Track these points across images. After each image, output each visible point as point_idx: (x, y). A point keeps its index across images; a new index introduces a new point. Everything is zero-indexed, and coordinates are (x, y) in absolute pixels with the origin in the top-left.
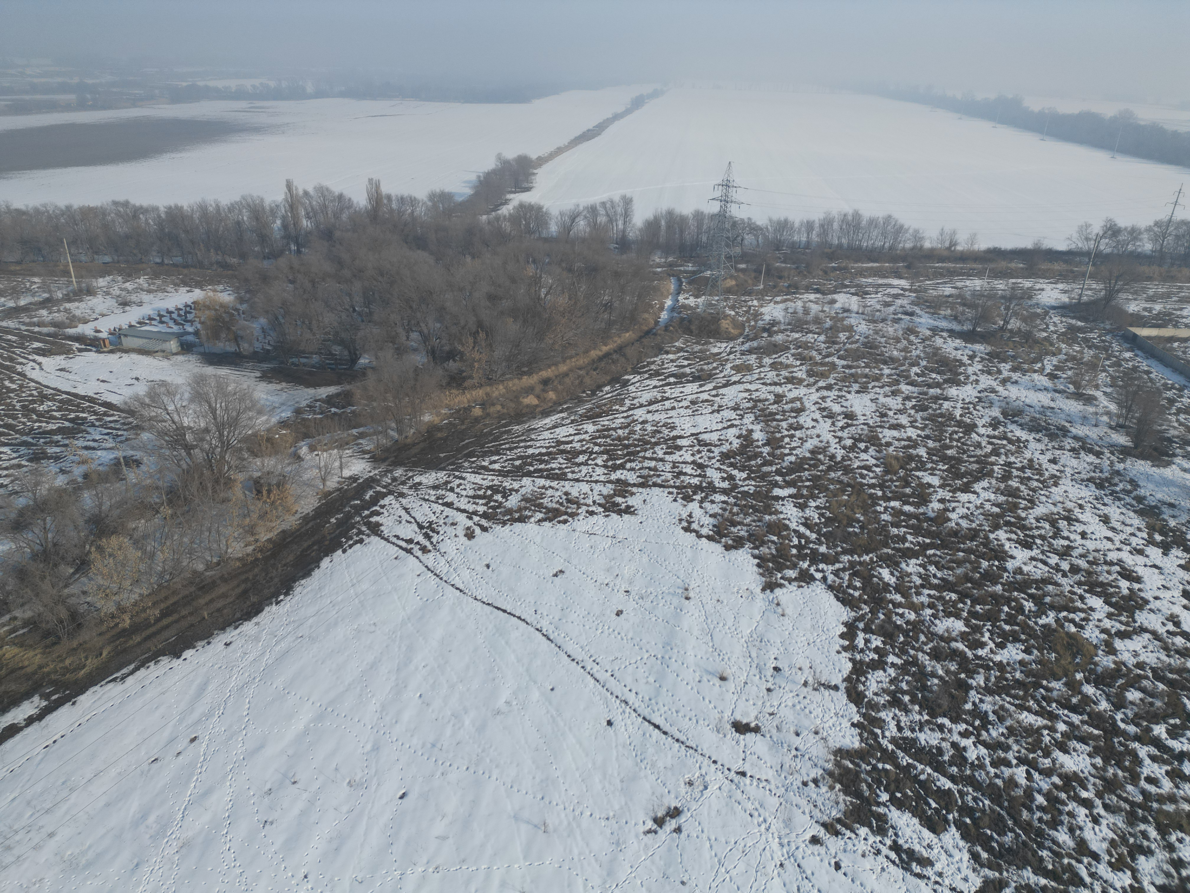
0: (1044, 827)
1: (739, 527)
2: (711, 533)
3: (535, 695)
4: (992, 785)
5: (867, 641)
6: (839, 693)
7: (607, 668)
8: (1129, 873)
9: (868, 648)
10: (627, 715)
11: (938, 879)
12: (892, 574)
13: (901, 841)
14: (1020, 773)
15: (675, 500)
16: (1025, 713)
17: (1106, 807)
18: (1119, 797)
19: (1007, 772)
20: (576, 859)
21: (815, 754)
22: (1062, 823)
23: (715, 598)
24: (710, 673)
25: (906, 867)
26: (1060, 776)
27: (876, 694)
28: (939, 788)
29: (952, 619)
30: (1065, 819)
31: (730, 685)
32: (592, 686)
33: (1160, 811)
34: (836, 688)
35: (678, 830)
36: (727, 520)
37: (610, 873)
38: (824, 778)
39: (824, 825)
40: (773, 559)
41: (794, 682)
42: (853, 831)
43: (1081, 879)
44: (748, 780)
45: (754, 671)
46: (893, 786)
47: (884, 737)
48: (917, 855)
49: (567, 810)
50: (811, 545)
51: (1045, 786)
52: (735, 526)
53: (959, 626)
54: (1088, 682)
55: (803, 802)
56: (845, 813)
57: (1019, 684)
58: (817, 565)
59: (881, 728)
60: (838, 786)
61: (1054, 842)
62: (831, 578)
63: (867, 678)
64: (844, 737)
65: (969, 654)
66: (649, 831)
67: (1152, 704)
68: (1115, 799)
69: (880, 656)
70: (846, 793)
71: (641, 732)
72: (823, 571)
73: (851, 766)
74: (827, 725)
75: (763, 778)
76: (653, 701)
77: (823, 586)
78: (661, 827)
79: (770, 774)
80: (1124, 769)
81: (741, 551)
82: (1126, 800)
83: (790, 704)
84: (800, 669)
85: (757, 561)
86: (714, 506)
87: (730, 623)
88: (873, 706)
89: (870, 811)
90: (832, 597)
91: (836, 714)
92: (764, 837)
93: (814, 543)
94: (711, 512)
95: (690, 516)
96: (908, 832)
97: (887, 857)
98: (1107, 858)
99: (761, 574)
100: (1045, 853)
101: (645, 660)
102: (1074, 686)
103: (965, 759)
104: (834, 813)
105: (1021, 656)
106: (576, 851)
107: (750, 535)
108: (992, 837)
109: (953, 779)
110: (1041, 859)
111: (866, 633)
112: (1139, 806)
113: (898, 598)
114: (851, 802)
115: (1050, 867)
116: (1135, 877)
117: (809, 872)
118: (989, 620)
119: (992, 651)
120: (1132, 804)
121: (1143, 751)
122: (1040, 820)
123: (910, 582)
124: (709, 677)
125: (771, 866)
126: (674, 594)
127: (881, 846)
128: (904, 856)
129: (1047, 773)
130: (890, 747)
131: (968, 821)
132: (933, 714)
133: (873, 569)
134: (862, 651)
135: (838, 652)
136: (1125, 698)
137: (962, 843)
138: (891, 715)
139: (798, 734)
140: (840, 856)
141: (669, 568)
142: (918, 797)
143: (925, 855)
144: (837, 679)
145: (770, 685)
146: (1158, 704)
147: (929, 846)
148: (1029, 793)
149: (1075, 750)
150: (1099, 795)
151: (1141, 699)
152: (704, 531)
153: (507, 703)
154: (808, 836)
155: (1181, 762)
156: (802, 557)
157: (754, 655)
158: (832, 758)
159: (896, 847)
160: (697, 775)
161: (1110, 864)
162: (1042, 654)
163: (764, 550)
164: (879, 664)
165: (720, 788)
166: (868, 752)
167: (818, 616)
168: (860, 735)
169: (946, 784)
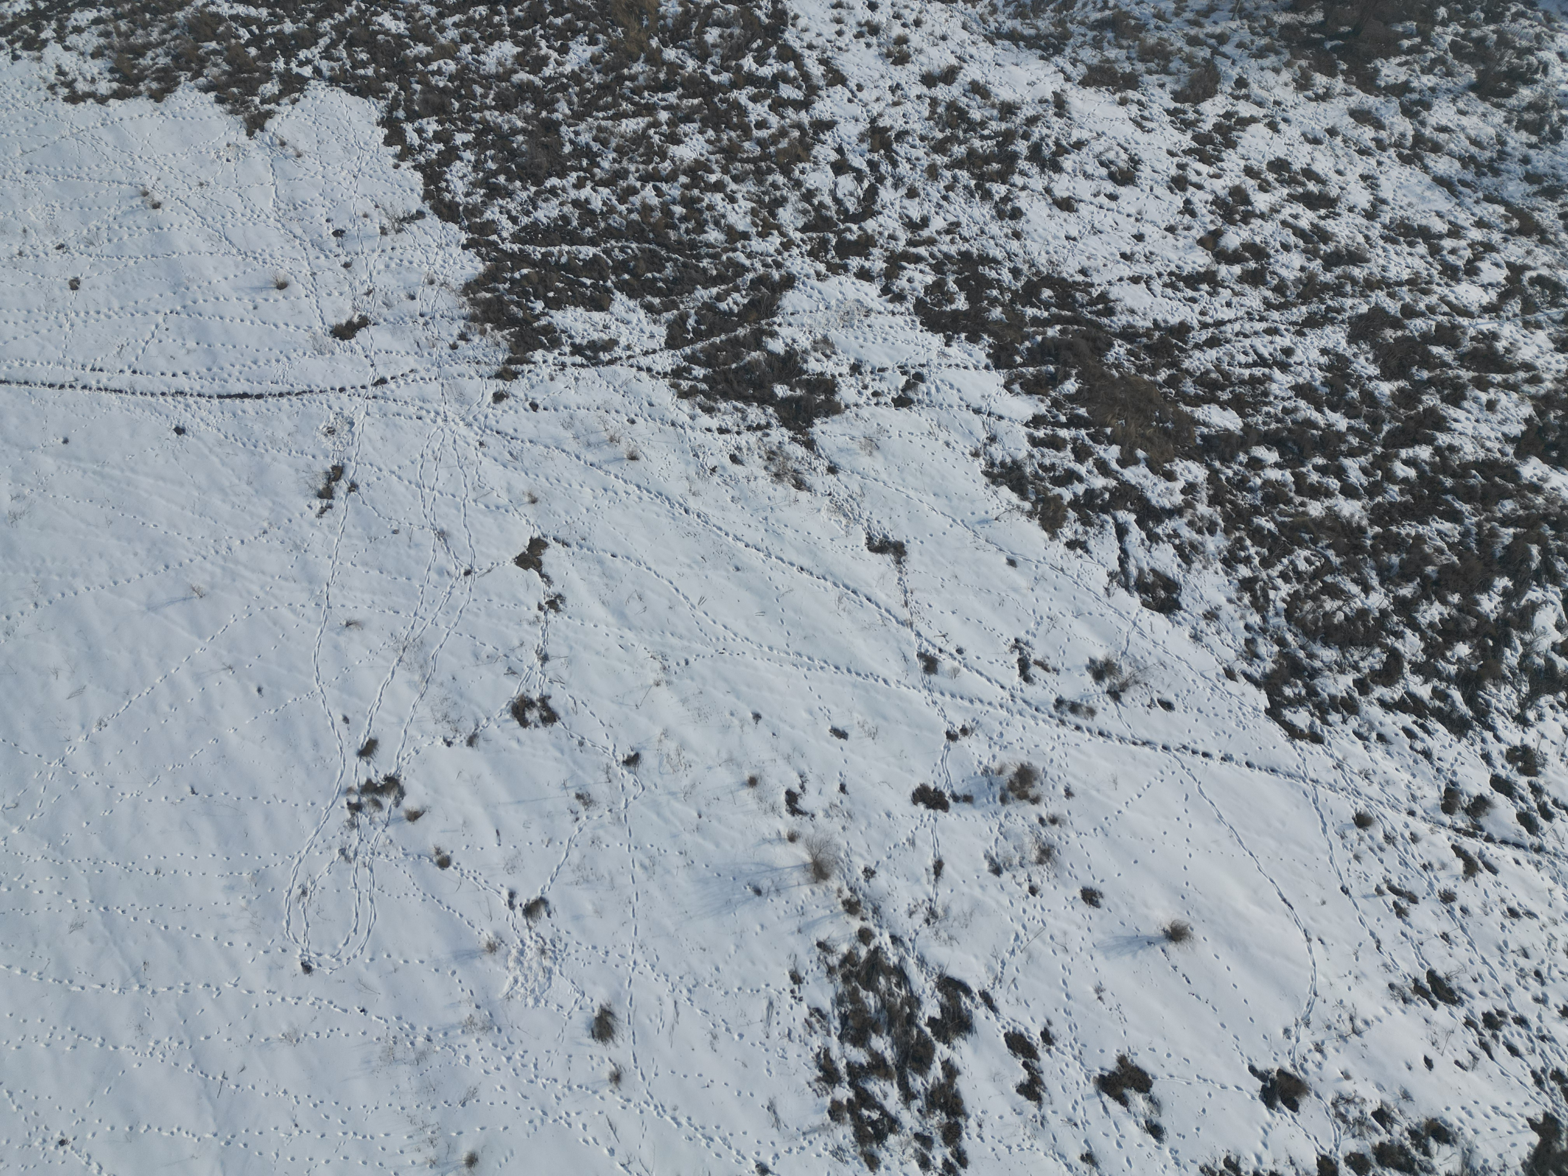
0: (693, 236)
1: (150, 54)
2: (115, 85)
3: (48, 464)
4: (631, 224)
5: (420, 131)
6: (428, 219)
7: (120, 367)
8: (776, 232)
9: (425, 140)
10: (194, 406)
11: (629, 353)
12: (396, 18)
13: (578, 341)
14: (648, 194)
15: (16, 58)
16: (624, 121)
17: (736, 179)
18: (742, 161)
19: (636, 200)
20: (261, 594)
21: (445, 307)
22: (706, 222)
23: (194, 183)
24: (261, 289)
25: (595, 362)
26: (685, 173)
27: (467, 195)
28: (584, 260)
29: (497, 43)
30: (707, 215)
31: (297, 288)
32: (117, 403)
33: (778, 152)
34: (420, 215)
35: (353, 487)
36: (122, 51)
37: (311, 580)
38: (469, 328)
39: (499, 376)
40: (233, 78)
41: (370, 237)
42: (529, 362)
43: (743, 266)
44: (392, 385)
45: (313, 252)
46: (541, 289)
47: (503, 240)
48: (600, 343)
49: (210, 557)
50: (269, 30)
51: (676, 193)
52: (143, 55)
53: (507, 49)
54: (666, 46)
55: (463, 367)
56: (511, 349)
57: (603, 88)
58: (296, 56)
59: (495, 232)
60: (488, 326)
61: (708, 245)
62: (324, 65)
63: (446, 181)
64: (463, 267)
65: (538, 82)
66: (323, 511)
67: (731, 36)
68: (738, 165)
69: (446, 142)
70: (500, 328)
71: (228, 415)
72: (308, 62)
73: (488, 295)
74: (437, 266)
75: (407, 370)
76: (215, 369)
77: (323, 84)
78: (332, 498)
79: (411, 362)
80: (734, 128)
81: (179, 92)
82: (748, 160)
83: (382, 267)
84: (366, 216)
85: (212, 95)
86: (85, 35)
87: (239, 207)
88: (473, 211)
89: (534, 329)
90: (343, 93)
91: (440, 246)
92: (447, 430)
93: (271, 23)
94: (90, 49)
95: (61, 72)
96: (580, 326)
97: (574, 365)
98: (754, 230)
99: (231, 112)
100: (705, 263)
101: (163, 326)
102: (654, 58)
103: (592, 212)
104: (500, 357)
105: (590, 51)
106: (255, 589)
107: (176, 58)
108: (654, 278)
109: (592, 242)
110: (705, 270)
111: (412, 122)
112: (762, 158)
113: (422, 49)
114: (510, 334)
115: (715, 272)
116: (782, 234)
117: (511, 432)
118: (536, 22)
119: (559, 64)
120: (754, 161)
121: (742, 96)
122: (687, 231)
123: (423, 17)
124: (264, 294)
125: (472, 453)
126: (133, 211)
127: (563, 358)
128: (588, 353)
129: (671, 178)
130: (516, 247)
131: (626, 276)
132: (538, 182)
133: (369, 23)
134: (422, 148)
135: (396, 167)
136: (705, 42)
137: (632, 303)
138: (497, 209)
139: (413, 298)
140: (531, 395)
141: (96, 176)
142: (571, 284)
143: (606, 337)
144: (415, 203)
145: (343, 259)
146: (737, 31)
147: (606, 327)
148: (667, 211)
149: (686, 135)
150: (725, 171)
151: (721, 36)
152: (104, 87)
153: (17, 497)
154: (489, 398)
155: (777, 88)
156: (268, 55)
157: (299, 232)
158: (465, 299)
159: (577, 350)
160: (332, 417)
161: (759, 234)
162: (609, 36)
163: (211, 72)
164: (450, 155)
165: (368, 414)
166: (497, 268)
167: (344, 133)
168: (479, 254)
169: (588, 252)
